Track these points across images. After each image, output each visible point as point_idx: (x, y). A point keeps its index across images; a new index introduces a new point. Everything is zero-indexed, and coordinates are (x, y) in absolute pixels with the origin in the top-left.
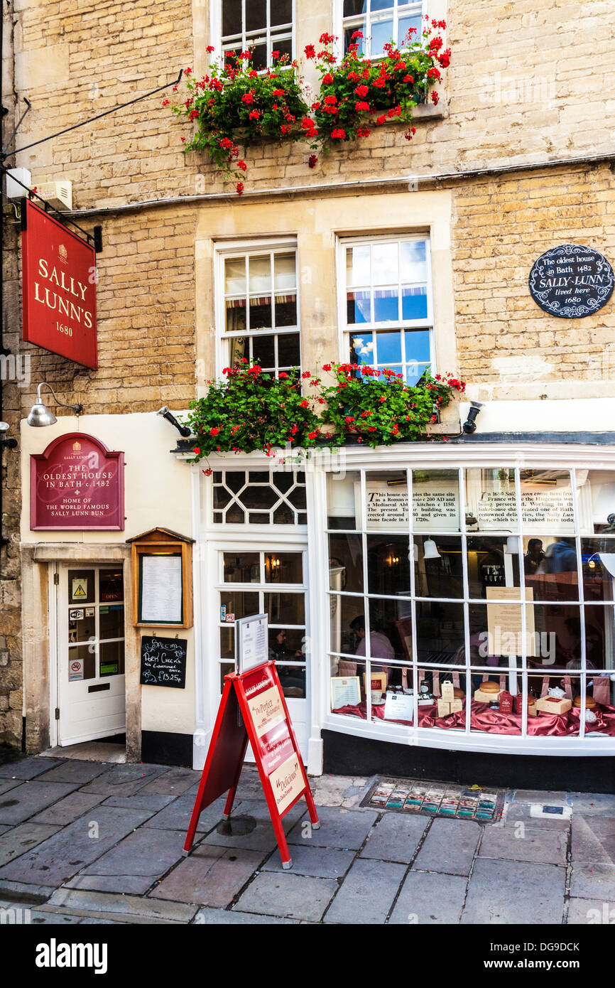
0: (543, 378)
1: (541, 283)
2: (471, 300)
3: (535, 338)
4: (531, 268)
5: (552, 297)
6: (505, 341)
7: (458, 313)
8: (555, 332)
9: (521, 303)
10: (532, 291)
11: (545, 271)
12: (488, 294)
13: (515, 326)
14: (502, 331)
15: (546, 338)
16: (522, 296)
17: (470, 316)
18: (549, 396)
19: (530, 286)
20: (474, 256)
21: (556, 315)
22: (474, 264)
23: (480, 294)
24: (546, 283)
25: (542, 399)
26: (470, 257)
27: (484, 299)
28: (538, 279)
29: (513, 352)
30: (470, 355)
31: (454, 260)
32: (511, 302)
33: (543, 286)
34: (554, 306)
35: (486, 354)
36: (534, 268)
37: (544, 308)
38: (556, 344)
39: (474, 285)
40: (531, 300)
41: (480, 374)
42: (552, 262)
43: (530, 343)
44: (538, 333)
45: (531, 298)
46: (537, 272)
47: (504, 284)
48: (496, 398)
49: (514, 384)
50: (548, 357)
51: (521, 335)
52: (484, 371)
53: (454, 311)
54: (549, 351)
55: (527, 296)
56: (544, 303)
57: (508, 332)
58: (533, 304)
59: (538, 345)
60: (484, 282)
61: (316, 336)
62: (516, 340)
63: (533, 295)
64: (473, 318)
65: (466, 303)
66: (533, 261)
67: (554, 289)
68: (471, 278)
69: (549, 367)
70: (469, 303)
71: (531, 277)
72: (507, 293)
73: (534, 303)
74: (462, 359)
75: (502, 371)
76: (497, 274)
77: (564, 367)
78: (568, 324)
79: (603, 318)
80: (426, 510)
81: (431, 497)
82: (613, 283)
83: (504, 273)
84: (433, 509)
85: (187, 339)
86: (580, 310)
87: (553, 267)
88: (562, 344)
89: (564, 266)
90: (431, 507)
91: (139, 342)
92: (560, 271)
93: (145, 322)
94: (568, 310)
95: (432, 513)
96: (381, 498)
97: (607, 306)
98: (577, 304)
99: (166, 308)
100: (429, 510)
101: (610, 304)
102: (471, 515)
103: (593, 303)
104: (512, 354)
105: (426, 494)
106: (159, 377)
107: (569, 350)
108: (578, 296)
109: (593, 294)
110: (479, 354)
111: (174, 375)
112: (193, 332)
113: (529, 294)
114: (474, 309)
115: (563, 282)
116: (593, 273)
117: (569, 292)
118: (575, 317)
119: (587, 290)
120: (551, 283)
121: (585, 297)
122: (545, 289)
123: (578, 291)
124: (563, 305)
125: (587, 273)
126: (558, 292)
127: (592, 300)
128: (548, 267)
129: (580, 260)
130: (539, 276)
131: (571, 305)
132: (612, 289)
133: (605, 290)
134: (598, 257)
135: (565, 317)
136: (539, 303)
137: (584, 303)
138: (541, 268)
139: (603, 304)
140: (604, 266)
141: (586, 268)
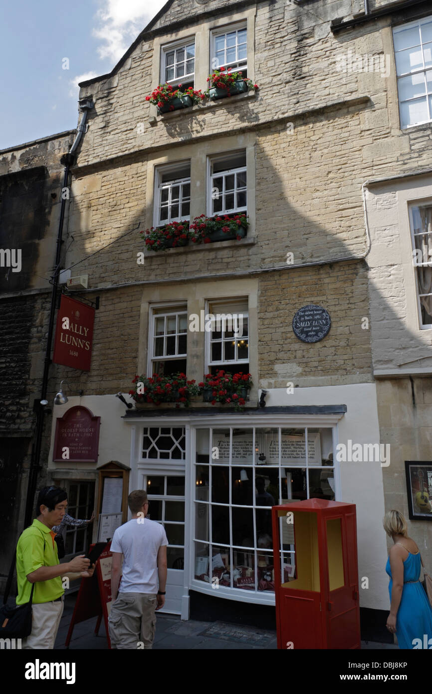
0: (297, 376)
2: (266, 334)
3: (294, 353)
4: (293, 317)
5: (302, 332)
6: (281, 355)
7: (260, 341)
8: (303, 350)
9: (289, 335)
10: (294, 329)
11: (300, 318)
12: (274, 331)
13: (286, 347)
14: (280, 350)
15: (299, 354)
16: (289, 332)
17: (265, 342)
18: (300, 386)
19: (293, 326)
20: (268, 311)
21: (303, 341)
22: (269, 315)
23: (270, 331)
24: (300, 324)
25: (296, 387)
26: (266, 311)
27: (271, 333)
28: (296, 322)
29: (284, 361)
30: (264, 363)
31: (258, 313)
32: (284, 335)
33: (298, 326)
34: (303, 336)
35: (272, 363)
36: (295, 317)
37: (299, 338)
38: (304, 357)
39: (267, 326)
41: (269, 374)
42: (302, 314)
43: (292, 357)
44: (296, 351)
45: (293, 333)
46: (296, 319)
47: (281, 325)
48: (275, 387)
50: (300, 364)
51: (288, 352)
52: (271, 372)
53: (257, 339)
54: (300, 360)
55: (291, 331)
56: (299, 335)
57: (282, 351)
58: (294, 336)
59: (295, 357)
60: (272, 324)
61: (194, 353)
62: (286, 354)
63: (294, 331)
65: (264, 335)
66: (295, 313)
67: (304, 327)
68: (266, 322)
69: (300, 370)
70: (265, 335)
71: (293, 322)
72: (282, 330)
73: (294, 334)
74: (260, 365)
75: (279, 372)
76: (278, 320)
77: (307, 369)
78: (309, 346)
79: (325, 343)
80: (245, 451)
81: (248, 443)
82: (330, 324)
83: (281, 319)
84: (248, 451)
85: (134, 355)
86: (315, 339)
87: (303, 316)
88: (306, 357)
89: (308, 316)
90: (247, 449)
91: (112, 356)
92: (306, 318)
93: (116, 345)
94: (309, 339)
95: (248, 453)
96: (224, 444)
97: (327, 337)
98: (314, 336)
99: (126, 338)
100: (246, 451)
101: (329, 335)
102: (263, 454)
103: (321, 335)
104: (283, 363)
105: (245, 442)
106: (120, 375)
107: (309, 360)
108: (314, 331)
109: (321, 330)
110: (268, 362)
111: (127, 374)
112: (137, 351)
113: (292, 330)
114: (267, 339)
115: (308, 324)
116: (321, 319)
117: (310, 329)
118: (312, 343)
119: (318, 328)
120: (302, 325)
121: (317, 332)
122: (299, 328)
123: (314, 329)
124: (307, 336)
125: (318, 319)
126: (305, 329)
127: (320, 333)
128: (301, 316)
129: (315, 312)
130: (297, 321)
131: (311, 336)
132: (330, 328)
133: (326, 328)
134: (324, 311)
135: (308, 343)
136: (296, 335)
137: (316, 335)
138: (298, 317)
139: (325, 335)
140: (326, 316)
141: (318, 317)
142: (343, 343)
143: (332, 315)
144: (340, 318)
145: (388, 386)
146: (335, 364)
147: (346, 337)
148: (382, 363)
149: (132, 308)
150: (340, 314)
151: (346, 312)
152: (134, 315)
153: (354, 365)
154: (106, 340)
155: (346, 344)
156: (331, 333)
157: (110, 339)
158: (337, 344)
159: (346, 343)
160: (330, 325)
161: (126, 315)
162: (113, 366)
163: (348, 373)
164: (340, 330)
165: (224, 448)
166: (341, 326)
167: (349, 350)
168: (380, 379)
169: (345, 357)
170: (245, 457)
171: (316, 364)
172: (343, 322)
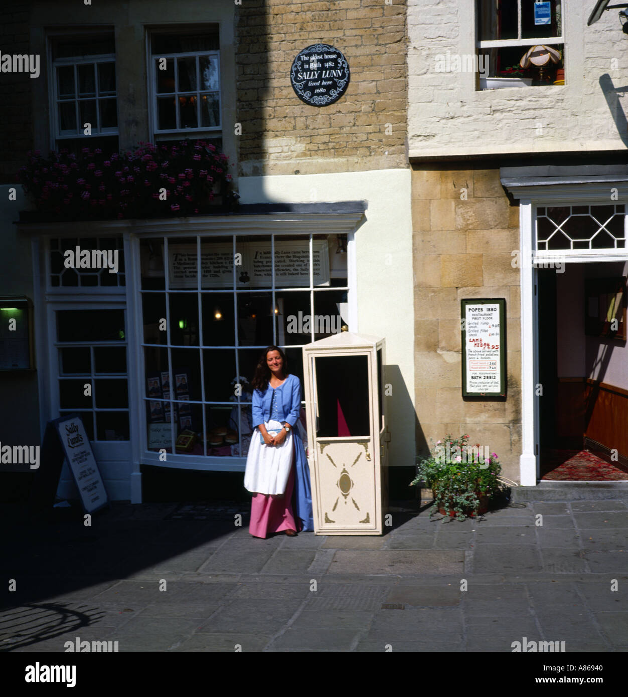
0: (297, 156)
1: (299, 76)
2: (248, 89)
3: (293, 122)
4: (292, 63)
5: (306, 88)
7: (239, 100)
8: (307, 117)
9: (285, 92)
10: (292, 82)
11: (302, 66)
12: (261, 84)
15: (300, 122)
16: (285, 87)
17: (247, 103)
18: (301, 172)
19: (291, 78)
20: (251, 51)
21: (308, 103)
22: (251, 58)
23: (255, 84)
24: (302, 75)
25: (296, 174)
26: (248, 52)
27: (258, 89)
29: (277, 133)
30: (247, 136)
31: (236, 54)
32: (277, 91)
33: (300, 78)
34: (307, 95)
35: (259, 136)
36: (294, 62)
37: (300, 97)
38: (307, 127)
39: (251, 76)
41: (254, 153)
43: (290, 127)
44: (295, 118)
45: (292, 88)
46: (296, 66)
47: (273, 75)
49: (277, 162)
50: (302, 138)
51: (284, 119)
52: (257, 150)
53: (235, 98)
54: (302, 133)
55: (289, 87)
56: (300, 92)
58: (293, 95)
59: (294, 128)
60: (258, 74)
61: (131, 118)
62: (280, 124)
63: (293, 86)
64: (250, 104)
65: (245, 91)
66: (294, 56)
67: (308, 81)
68: (249, 70)
69: (300, 147)
70: (247, 91)
71: (292, 71)
72: (275, 83)
73: (294, 92)
75: (271, 150)
77: (311, 146)
78: (316, 111)
79: (340, 106)
80: (217, 267)
81: (220, 256)
84: (222, 267)
88: (311, 127)
90: (220, 265)
95: (222, 270)
96: (183, 258)
97: (343, 96)
100: (219, 267)
101: (346, 94)
102: (246, 273)
104: (277, 136)
105: (216, 254)
107: (316, 132)
110: (254, 136)
113: (290, 84)
115: (314, 75)
116: (335, 68)
117: (318, 84)
118: (320, 106)
119: (330, 83)
120: (306, 76)
121: (328, 88)
122: (301, 81)
123: (324, 83)
124: (313, 94)
125: (330, 68)
126: (310, 84)
127: (333, 90)
128: (304, 62)
129: (326, 57)
130: (298, 69)
131: (318, 94)
132: (348, 83)
133: (342, 83)
134: (339, 55)
135: (314, 105)
136: (297, 92)
137: (327, 93)
138: (299, 63)
139: (341, 94)
140: (343, 63)
141: (330, 64)
142: (365, 108)
143: (351, 62)
144: (364, 67)
146: (355, 139)
147: (372, 98)
148: (420, 138)
150: (364, 60)
151: (372, 59)
153: (381, 141)
155: (370, 109)
156: (349, 90)
158: (357, 108)
159: (371, 107)
160: (349, 78)
163: (373, 153)
164: (364, 86)
165: (184, 264)
166: (365, 81)
167: (374, 118)
168: (418, 164)
169: (370, 129)
170: (216, 276)
171: (326, 139)
172: (367, 75)
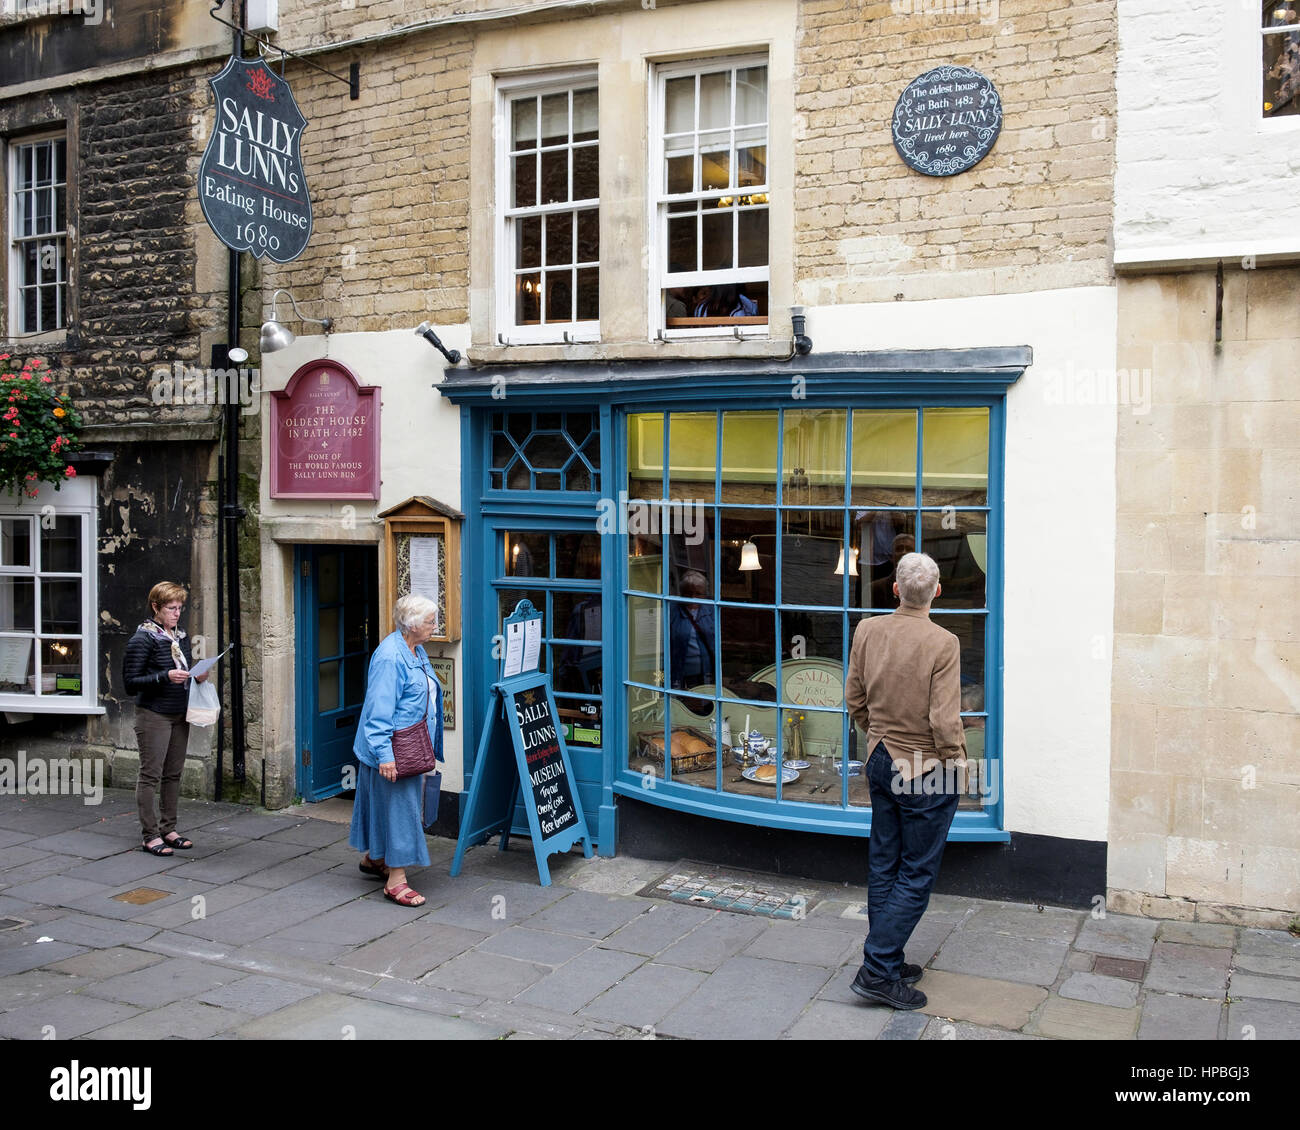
0: (901, 270)
1: (908, 125)
2: (816, 153)
3: (895, 208)
4: (895, 103)
5: (919, 146)
6: (857, 213)
7: (800, 173)
8: (920, 197)
9: (881, 156)
10: (895, 137)
11: (913, 107)
12: (839, 144)
13: (871, 190)
14: (854, 198)
15: (908, 208)
16: (882, 145)
17: (813, 178)
18: (906, 296)
19: (893, 130)
20: (823, 87)
21: (921, 173)
22: (825, 99)
23: (827, 144)
24: (913, 124)
25: (897, 300)
26: (818, 89)
27: (832, 152)
28: (904, 118)
29: (866, 229)
30: (811, 236)
31: (797, 94)
32: (867, 154)
33: (908, 129)
34: (921, 159)
35: (831, 234)
36: (899, 102)
37: (908, 163)
38: (920, 216)
39: (822, 131)
40: (892, 151)
41: (823, 265)
42: (922, 93)
43: (888, 216)
44: (899, 200)
45: (893, 147)
46: (903, 108)
47: (861, 127)
48: (840, 301)
49: (863, 279)
50: (910, 236)
51: (878, 204)
52: (827, 259)
53: (794, 170)
54: (911, 226)
55: (888, 145)
56: (908, 154)
57: (861, 200)
58: (895, 158)
59: (898, 217)
60: (835, 126)
61: (619, 213)
62: (870, 210)
63: (896, 143)
64: (818, 179)
65: (810, 157)
66: (900, 91)
67: (923, 133)
68: (819, 120)
69: (907, 251)
70: (814, 157)
71: (894, 118)
72: (863, 140)
73: (895, 154)
74: (800, 241)
75: (850, 260)
76: (853, 113)
77: (928, 250)
78: (937, 185)
79: (982, 175)
82: (1000, 120)
83: (860, 111)
85: (459, 221)
86: (954, 164)
87: (924, 100)
88: (928, 216)
89: (935, 98)
91: (401, 226)
92: (933, 105)
93: (409, 197)
94: (938, 164)
97: (989, 157)
98: (951, 155)
99: (435, 176)
101: (993, 152)
103: (971, 153)
104: (863, 234)
106: (424, 277)
107: (937, 224)
108: (953, 142)
109: (974, 139)
110: (824, 234)
111: (442, 273)
112: (467, 211)
113: (891, 141)
114: (821, 165)
115: (935, 122)
116: (976, 107)
117: (941, 137)
118: (946, 176)
119: (965, 133)
120: (920, 125)
121: (960, 145)
122: (910, 134)
123: (953, 135)
124: (933, 156)
125: (966, 107)
126: (928, 138)
127: (970, 148)
128: (917, 101)
129: (959, 88)
130: (905, 114)
131: (942, 156)
132: (998, 131)
133: (987, 133)
134: (983, 84)
135: (935, 176)
136: (902, 155)
137: (959, 153)
138: (909, 102)
139: (985, 153)
140: (990, 96)
141: (966, 100)
142: (1032, 176)
143: (1006, 94)
144: (1029, 102)
145: (1151, 293)
146: (1008, 233)
147: (1045, 158)
148: (1140, 228)
149: (448, 91)
150: (1031, 91)
151: (1047, 86)
152: (455, 112)
153: (1060, 236)
154: (384, 183)
155: (1041, 179)
156: (1000, 146)
157: (393, 182)
158: (1015, 178)
159: (1041, 174)
160: (999, 124)
161: (433, 113)
162: (406, 253)
163: (1042, 260)
164: (1028, 138)
166: (1031, 126)
167: (1048, 195)
168: (1131, 274)
169: (1037, 215)
171: (956, 234)
172: (1037, 116)
